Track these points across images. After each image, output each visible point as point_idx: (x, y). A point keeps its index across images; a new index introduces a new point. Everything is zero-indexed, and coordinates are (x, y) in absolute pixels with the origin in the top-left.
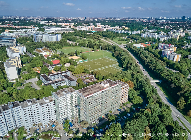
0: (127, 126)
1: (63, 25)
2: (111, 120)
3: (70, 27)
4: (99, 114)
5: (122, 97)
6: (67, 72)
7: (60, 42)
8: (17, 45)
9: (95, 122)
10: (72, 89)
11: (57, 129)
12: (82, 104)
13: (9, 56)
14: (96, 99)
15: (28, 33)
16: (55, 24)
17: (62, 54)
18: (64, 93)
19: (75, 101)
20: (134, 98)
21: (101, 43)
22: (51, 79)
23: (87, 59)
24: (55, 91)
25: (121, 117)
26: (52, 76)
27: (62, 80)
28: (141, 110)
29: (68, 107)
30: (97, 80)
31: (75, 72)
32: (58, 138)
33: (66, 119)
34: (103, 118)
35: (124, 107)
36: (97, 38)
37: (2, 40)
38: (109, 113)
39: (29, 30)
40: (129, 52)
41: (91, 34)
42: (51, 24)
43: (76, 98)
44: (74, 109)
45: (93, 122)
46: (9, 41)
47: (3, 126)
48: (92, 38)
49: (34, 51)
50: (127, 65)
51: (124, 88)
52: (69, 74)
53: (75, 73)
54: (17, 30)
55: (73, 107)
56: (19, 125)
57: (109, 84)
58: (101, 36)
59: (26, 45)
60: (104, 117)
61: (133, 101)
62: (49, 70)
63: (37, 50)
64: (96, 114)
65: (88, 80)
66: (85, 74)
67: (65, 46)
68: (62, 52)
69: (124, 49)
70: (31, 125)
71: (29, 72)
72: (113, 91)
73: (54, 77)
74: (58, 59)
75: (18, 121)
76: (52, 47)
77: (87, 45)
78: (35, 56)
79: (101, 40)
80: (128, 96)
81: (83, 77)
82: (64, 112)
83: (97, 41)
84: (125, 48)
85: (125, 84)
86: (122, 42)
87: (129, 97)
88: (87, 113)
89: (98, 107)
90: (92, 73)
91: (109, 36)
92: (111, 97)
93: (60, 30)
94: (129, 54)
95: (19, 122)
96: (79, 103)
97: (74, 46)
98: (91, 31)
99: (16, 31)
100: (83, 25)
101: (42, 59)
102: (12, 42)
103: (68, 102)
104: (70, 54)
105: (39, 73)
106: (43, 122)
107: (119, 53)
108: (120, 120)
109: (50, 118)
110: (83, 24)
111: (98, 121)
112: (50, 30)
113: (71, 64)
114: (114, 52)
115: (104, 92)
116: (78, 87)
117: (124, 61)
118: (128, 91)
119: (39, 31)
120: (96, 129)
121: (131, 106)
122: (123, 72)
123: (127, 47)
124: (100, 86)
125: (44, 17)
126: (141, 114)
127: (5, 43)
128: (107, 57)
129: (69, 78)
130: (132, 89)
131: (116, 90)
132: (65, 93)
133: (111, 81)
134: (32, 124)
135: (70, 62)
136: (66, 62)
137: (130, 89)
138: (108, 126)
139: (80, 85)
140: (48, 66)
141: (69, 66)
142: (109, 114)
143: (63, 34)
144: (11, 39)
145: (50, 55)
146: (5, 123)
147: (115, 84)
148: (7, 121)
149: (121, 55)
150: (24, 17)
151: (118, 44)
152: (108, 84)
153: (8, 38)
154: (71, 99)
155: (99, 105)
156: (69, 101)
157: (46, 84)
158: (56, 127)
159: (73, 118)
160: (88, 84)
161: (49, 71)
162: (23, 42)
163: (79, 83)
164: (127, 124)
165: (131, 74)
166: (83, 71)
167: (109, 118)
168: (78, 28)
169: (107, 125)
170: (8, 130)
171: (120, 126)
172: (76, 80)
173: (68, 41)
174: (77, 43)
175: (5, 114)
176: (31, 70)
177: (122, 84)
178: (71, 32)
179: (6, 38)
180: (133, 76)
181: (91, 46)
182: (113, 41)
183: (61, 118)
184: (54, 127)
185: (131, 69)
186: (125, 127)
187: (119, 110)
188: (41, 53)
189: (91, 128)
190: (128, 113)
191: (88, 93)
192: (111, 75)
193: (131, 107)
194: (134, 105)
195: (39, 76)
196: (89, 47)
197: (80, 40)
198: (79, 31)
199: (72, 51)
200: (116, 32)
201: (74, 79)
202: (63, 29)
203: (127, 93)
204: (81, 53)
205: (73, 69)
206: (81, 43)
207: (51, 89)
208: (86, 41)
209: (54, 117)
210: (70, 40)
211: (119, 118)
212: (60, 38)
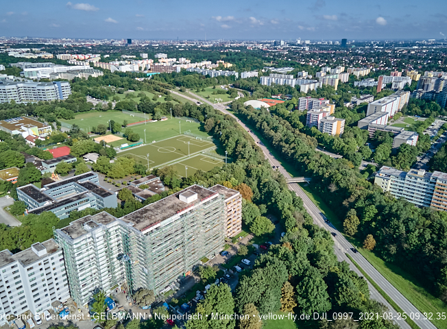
0: (243, 288)
1: (72, 58)
2: (207, 278)
3: (91, 64)
4: (178, 268)
5: (229, 222)
6: (91, 175)
7: (66, 101)
9: (168, 289)
10: (106, 215)
11: (74, 322)
12: (135, 249)
14: (169, 233)
16: (50, 56)
17: (75, 132)
18: (87, 227)
19: (117, 244)
20: (255, 223)
21: (172, 102)
22: (50, 197)
23: (141, 140)
24: (62, 224)
25: (228, 270)
26: (50, 187)
27: (79, 197)
28: (271, 248)
29: (100, 260)
30: (167, 189)
31: (112, 173)
33: (97, 291)
34: (187, 276)
35: (236, 244)
36: (162, 88)
38: (201, 263)
40: (237, 118)
41: (145, 81)
42: (38, 55)
43: (120, 238)
44: (116, 263)
45: (165, 290)
48: (148, 89)
50: (235, 150)
51: (232, 201)
52: (97, 179)
53: (113, 176)
55: (113, 259)
57: (196, 195)
58: (169, 85)
60: (190, 273)
61: (253, 228)
62: (43, 173)
63: (4, 125)
64: (171, 270)
65: (146, 191)
66: (138, 177)
67: (82, 110)
68: (74, 126)
69: (226, 113)
70: (3, 319)
72: (208, 212)
73: (57, 190)
74: (66, 144)
76: (45, 114)
77: (136, 106)
79: (170, 93)
80: (241, 218)
81: (132, 184)
82: (90, 274)
83: (160, 96)
84: (228, 110)
85: (232, 193)
86: (219, 98)
87: (243, 221)
88: (149, 270)
89: (176, 253)
90: (155, 173)
91: (189, 83)
92: (204, 224)
93: (64, 73)
94: (238, 124)
96: (127, 249)
97: (104, 110)
98: (146, 72)
100: (124, 60)
101: (21, 147)
103: (98, 248)
104: (97, 131)
105: (14, 182)
106: (33, 307)
107: (216, 124)
108: (228, 276)
109: (53, 296)
110: (124, 56)
111: (176, 285)
112: (37, 72)
113: (100, 155)
114: (203, 122)
115: (186, 214)
116: (121, 209)
117: (226, 141)
118: (240, 208)
119: (5, 76)
120: (174, 304)
121: (250, 241)
122: (226, 166)
123: (231, 107)
124: (177, 203)
125: (19, 39)
126: (271, 256)
128: (188, 134)
129: (98, 190)
130: (250, 201)
131: (214, 208)
132: (90, 228)
133: (201, 189)
134: (5, 316)
135: (97, 149)
136: (86, 151)
137: (245, 203)
138: (202, 294)
139: (126, 205)
140: (40, 164)
141: (95, 161)
142: (201, 265)
143: (74, 81)
145: (42, 136)
147: (211, 194)
149: (219, 127)
151: (212, 101)
152: (195, 197)
154: (105, 241)
155: (177, 248)
156: (102, 246)
157: (36, 209)
158: (72, 316)
159: (115, 287)
160: (147, 199)
161: (42, 177)
163: (123, 200)
164: (244, 284)
165: (245, 168)
166: (132, 170)
167: (202, 275)
168: (113, 67)
169: (198, 292)
171: (229, 289)
172: (117, 193)
173: (89, 99)
174: (113, 103)
177: (226, 192)
178: (95, 75)
180: (248, 172)
181: (147, 108)
182: (200, 95)
183: (82, 290)
184: (64, 318)
185: (245, 158)
186: (239, 290)
187: (223, 253)
188: (15, 132)
189: (161, 303)
190: (243, 257)
192: (200, 175)
193: (250, 243)
194: (257, 239)
195: (16, 190)
196: (144, 112)
197: (119, 95)
198: (116, 74)
199: (102, 123)
200: (204, 75)
201: (111, 192)
202: (71, 68)
203: (240, 212)
204: (123, 126)
205: (106, 167)
206: (123, 103)
207: (52, 220)
208: (135, 97)
209: (65, 291)
210: (93, 97)
211: (225, 271)
212: (68, 92)
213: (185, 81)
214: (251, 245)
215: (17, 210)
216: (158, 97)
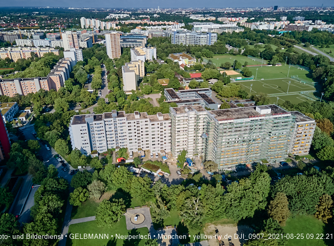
1: (227, 20)
3: (238, 24)
5: (297, 142)
6: (208, 90)
9: (230, 169)
11: (168, 163)
12: (212, 132)
15: (166, 31)
16: (214, 18)
17: (209, 65)
18: (186, 110)
19: (203, 127)
20: (322, 150)
22: (179, 97)
23: (253, 77)
26: (181, 92)
27: (195, 101)
29: (190, 133)
31: (222, 92)
32: (166, 173)
34: (247, 167)
37: (129, 38)
39: (168, 27)
41: (275, 37)
42: (206, 18)
44: (200, 140)
45: (227, 169)
46: (136, 41)
47: (102, 138)
49: (169, 58)
51: (304, 125)
52: (211, 94)
53: (222, 95)
54: (153, 27)
56: (121, 144)
57: (270, 110)
58: (295, 41)
60: (250, 166)
61: (320, 154)
63: (172, 56)
66: (240, 99)
67: (220, 53)
68: (210, 61)
70: (136, 149)
71: (152, 84)
73: (184, 95)
75: (121, 138)
76: (196, 53)
77: (259, 53)
81: (233, 102)
82: (182, 140)
83: (283, 48)
85: (307, 119)
88: (218, 149)
90: (252, 98)
95: (122, 140)
97: (234, 55)
98: (279, 30)
99: (150, 27)
100: (265, 21)
101: (175, 69)
102: (141, 42)
103: (190, 124)
104: (223, 66)
106: (151, 148)
109: (162, 146)
110: (266, 19)
112: (201, 28)
115: (256, 120)
118: (312, 134)
125: (199, 10)
127: (131, 44)
128: (294, 78)
129: (208, 99)
130: (327, 134)
134: (138, 148)
135: (219, 77)
136: (211, 76)
140: (182, 80)
143: (221, 34)
145: (189, 65)
146: (104, 135)
148: (107, 133)
150: (168, 10)
151: (331, 55)
154: (195, 122)
155: (243, 144)
156: (193, 124)
157: (169, 101)
158: (168, 160)
159: (196, 155)
161: (180, 87)
162: (155, 43)
166: (237, 93)
168: (253, 26)
170: (108, 147)
173: (227, 47)
175: (106, 123)
176: (155, 81)
178: (237, 31)
181: (267, 56)
182: (322, 51)
183: (176, 148)
184: (164, 160)
187: (283, 163)
188: (176, 60)
191: (225, 117)
192: (286, 105)
195: (164, 90)
202: (223, 26)
204: (243, 66)
205: (219, 88)
209: (168, 146)
210: (230, 46)
211: (278, 174)
212: (214, 40)
216: (281, 49)
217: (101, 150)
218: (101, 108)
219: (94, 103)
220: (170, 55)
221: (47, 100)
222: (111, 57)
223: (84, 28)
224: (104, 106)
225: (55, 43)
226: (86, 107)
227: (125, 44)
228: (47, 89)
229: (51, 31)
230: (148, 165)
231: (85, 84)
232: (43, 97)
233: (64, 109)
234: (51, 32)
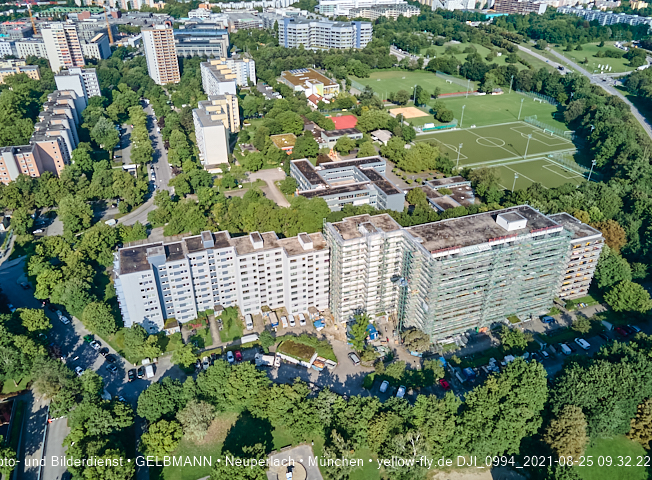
0: (569, 380)
2: (511, 346)
4: (471, 318)
5: (569, 276)
6: (378, 160)
7: (363, 51)
8: (229, 55)
9: (450, 341)
10: (389, 220)
11: (329, 337)
12: (417, 274)
13: (208, 92)
14: (470, 266)
15: (265, 14)
17: (367, 97)
18: (362, 229)
19: (395, 260)
20: (616, 289)
21: (517, 65)
22: (324, 180)
23: (455, 122)
24: (333, 217)
25: (548, 346)
26: (327, 167)
27: (358, 188)
28: (638, 337)
29: (370, 275)
30: (479, 202)
31: (405, 163)
32: (328, 361)
33: (359, 311)
34: (482, 332)
35: (570, 312)
36: (505, 41)
37: (190, 35)
38: (507, 322)
39: (267, 3)
40: (631, 105)
41: (480, 27)
43: (400, 254)
44: (388, 285)
45: (445, 341)
46: (207, 42)
47: (186, 294)
48: (482, 42)
49: (280, 80)
50: (611, 161)
51: (583, 245)
52: (384, 168)
53: (404, 167)
54: (234, 5)
55: (386, 278)
56: (225, 300)
57: (525, 221)
58: (519, 36)
59: (256, 55)
60: (487, 331)
61: (610, 297)
62: (321, 147)
63: (288, 77)
64: (460, 318)
65: (447, 199)
66: (440, 176)
67: (381, 67)
68: (367, 88)
69: (611, 92)
70: (258, 308)
71: (258, 146)
72: (537, 251)
73: (333, 173)
74: (352, 112)
75: (224, 288)
76: (335, 67)
77: (458, 67)
78: (280, 97)
79: (517, 50)
80: (592, 275)
81: (429, 184)
82: (355, 288)
83: (500, 54)
84: (618, 87)
85: (588, 232)
86: (607, 65)
87: (595, 281)
88: (431, 307)
89: (472, 296)
90: (465, 175)
91: (555, 34)
92: (525, 268)
93: (368, 9)
94: (632, 116)
95: (226, 291)
96: (407, 270)
97: (410, 69)
98: (485, 11)
99: (229, 5)
101: (301, 109)
102: (218, 45)
103: (371, 259)
104: (395, 99)
105: (288, 153)
106: (290, 307)
107: (587, 110)
108: (546, 354)
109: (311, 300)
111: (462, 340)
112: (335, 6)
113: (393, 134)
114: (563, 105)
115: (501, 246)
116: (408, 216)
117: (600, 143)
118: (595, 259)
119: (299, 9)
120: (454, 364)
121: (599, 314)
122: (588, 185)
123: (626, 83)
124: (492, 226)
126: (634, 349)
127: (198, 48)
128: (531, 122)
129: (382, 183)
130: (616, 252)
131: (549, 248)
132: (366, 231)
133: (536, 213)
134: (260, 305)
135: (391, 126)
136: (376, 125)
137: (607, 253)
138: (498, 364)
139: (415, 212)
140: (319, 134)
141: (386, 143)
142: (505, 324)
143: (377, 22)
144: (214, 34)
145: (327, 97)
146: (190, 287)
147: (550, 225)
148: (196, 281)
149: (593, 117)
151: (590, 69)
152: (523, 224)
153: (206, 30)
154: (381, 253)
155: (476, 291)
156: (376, 258)
157: (309, 191)
158: (327, 330)
159: (381, 314)
160: (445, 211)
161: (319, 152)
162: (248, 44)
163: (412, 203)
164: (573, 375)
165: (624, 195)
166: (433, 164)
167: (504, 339)
168: (436, 1)
169: (493, 360)
170: (197, 309)
171: (544, 373)
172: (406, 192)
173: (393, 51)
174: (425, 60)
175: (193, 263)
176: (267, 141)
177: (577, 228)
178: (407, 14)
179: (202, 30)
180: (628, 203)
181: (475, 73)
182: (570, 57)
183: (343, 304)
184: (319, 329)
185: (628, 177)
186: (561, 381)
187: (546, 318)
188: (298, 88)
189: (437, 356)
190: (579, 335)
191: (441, 243)
192: (535, 191)
193: (598, 318)
194: (611, 314)
195: (289, 163)
196: (467, 78)
197: (436, 48)
198: (438, 13)
199: (404, 89)
200: (588, 20)
201: (399, 190)
202: (378, 2)
203: (593, 265)
204: (432, 96)
205: (398, 153)
206: (440, 60)
207: (322, 209)
208: (460, 53)
209: (324, 298)
210: (399, 48)
211: (541, 345)
212: (368, 37)
213: (549, 30)
214: (599, 322)
215: (287, 188)
216: (496, 55)
217: (183, 318)
218: (165, 213)
219: (145, 199)
220: (283, 74)
221: (39, 197)
222: (158, 81)
223: (83, 6)
224: (169, 207)
225: (25, 48)
226: (129, 209)
227: (184, 48)
228: (35, 172)
229: (8, 13)
230: (289, 348)
231: (114, 150)
232: (30, 193)
233: (82, 220)
234: (8, 18)
